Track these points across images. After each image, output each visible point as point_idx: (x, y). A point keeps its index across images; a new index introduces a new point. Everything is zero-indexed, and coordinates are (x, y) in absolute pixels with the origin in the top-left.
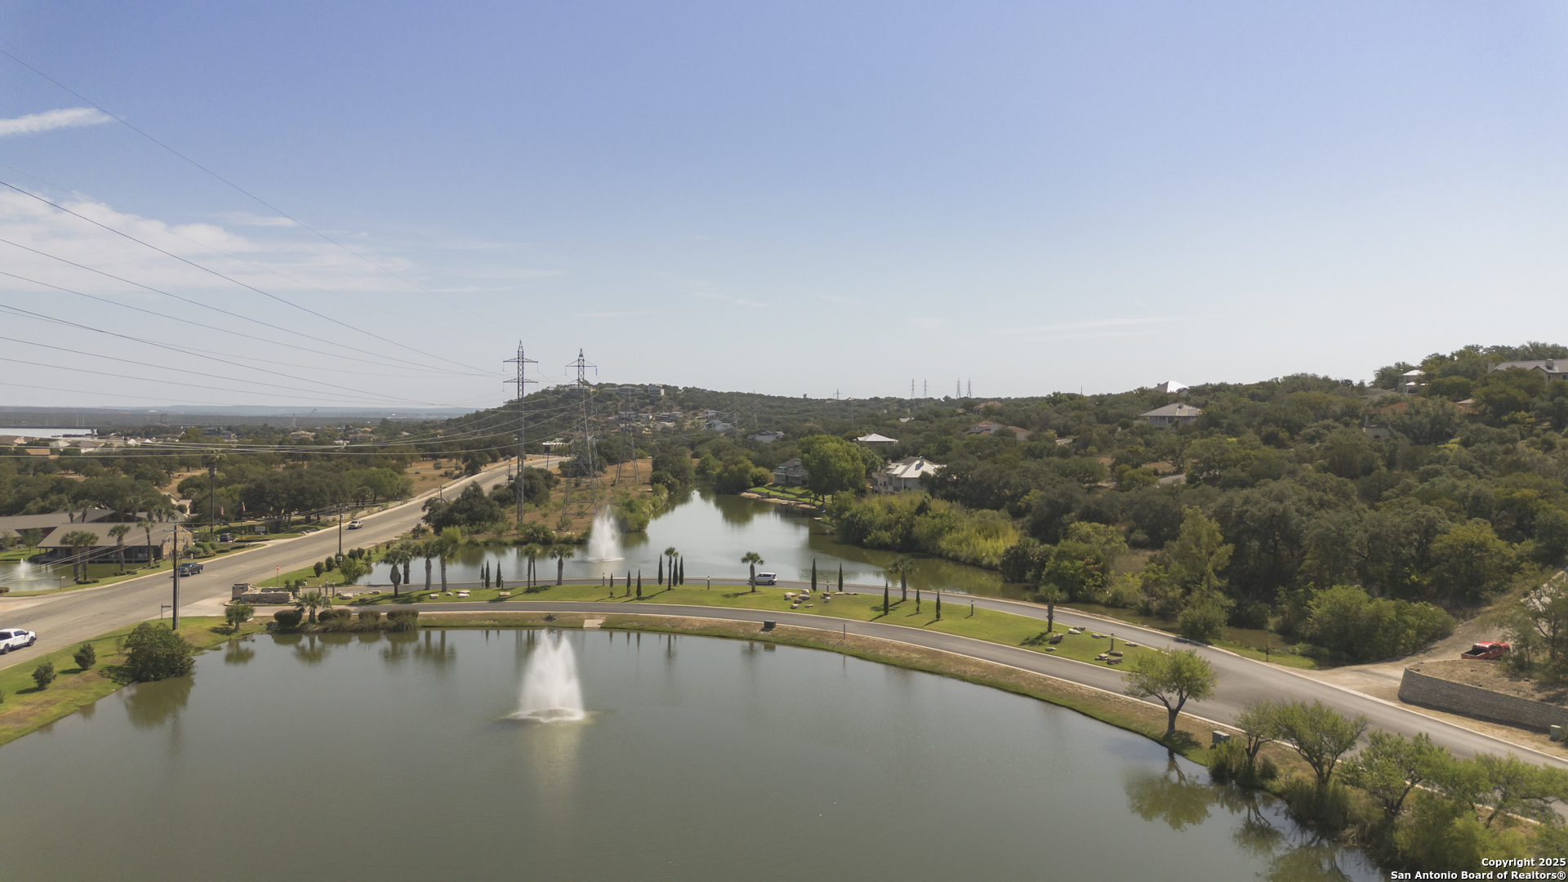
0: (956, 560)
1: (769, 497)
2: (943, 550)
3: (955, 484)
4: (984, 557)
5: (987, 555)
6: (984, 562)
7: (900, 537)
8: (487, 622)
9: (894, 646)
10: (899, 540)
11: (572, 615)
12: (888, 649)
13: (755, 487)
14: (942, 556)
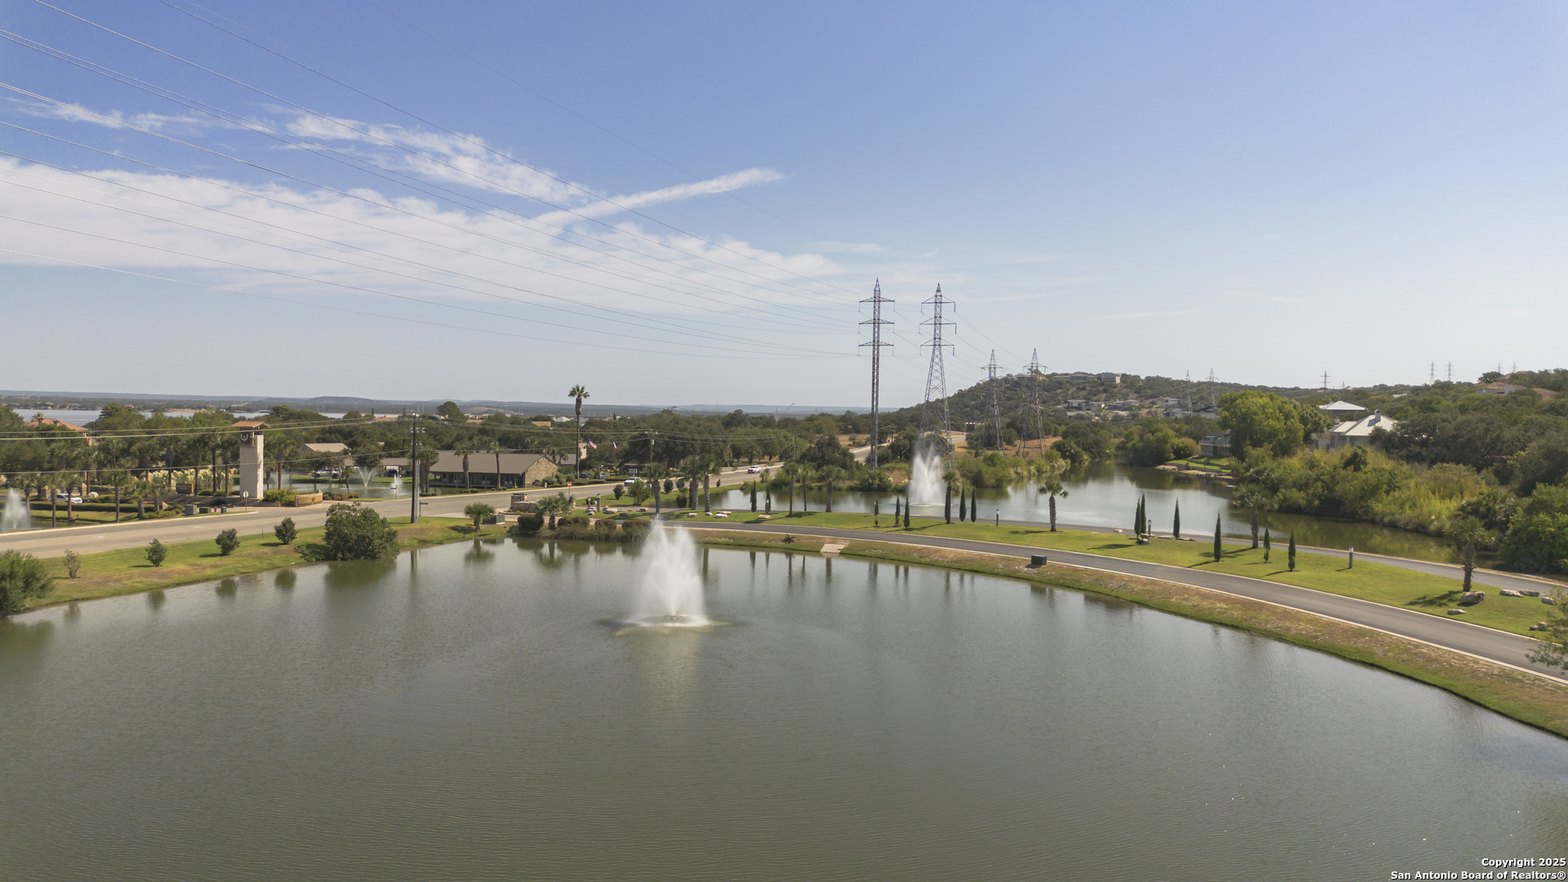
0: (1393, 526)
1: (1188, 468)
2: (1377, 514)
3: (1424, 443)
4: (1433, 521)
5: (1438, 518)
6: (1432, 527)
7: (1319, 498)
8: (722, 540)
9: (1198, 593)
10: (1317, 502)
11: (814, 538)
12: (1186, 596)
13: (1175, 459)
14: (1374, 522)
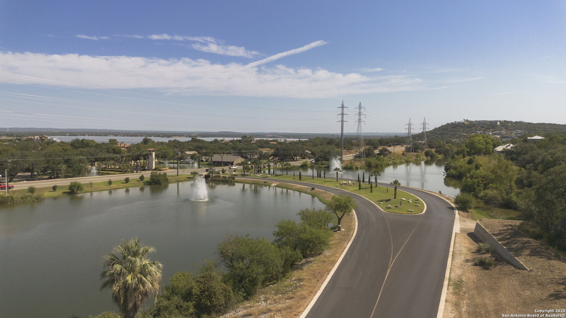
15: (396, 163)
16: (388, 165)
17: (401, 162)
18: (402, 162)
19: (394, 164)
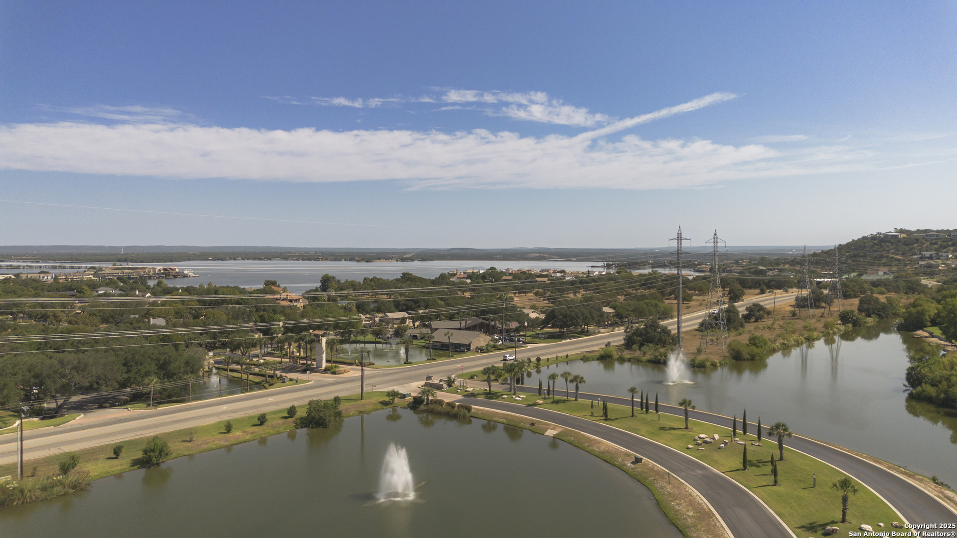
1: (933, 336)
11: (546, 424)
12: (682, 502)
15: (788, 346)
16: (774, 351)
17: (798, 342)
18: (800, 341)
19: (785, 347)
